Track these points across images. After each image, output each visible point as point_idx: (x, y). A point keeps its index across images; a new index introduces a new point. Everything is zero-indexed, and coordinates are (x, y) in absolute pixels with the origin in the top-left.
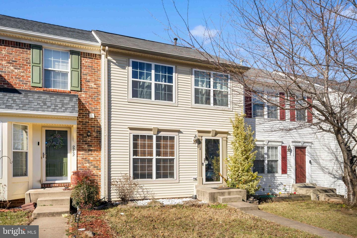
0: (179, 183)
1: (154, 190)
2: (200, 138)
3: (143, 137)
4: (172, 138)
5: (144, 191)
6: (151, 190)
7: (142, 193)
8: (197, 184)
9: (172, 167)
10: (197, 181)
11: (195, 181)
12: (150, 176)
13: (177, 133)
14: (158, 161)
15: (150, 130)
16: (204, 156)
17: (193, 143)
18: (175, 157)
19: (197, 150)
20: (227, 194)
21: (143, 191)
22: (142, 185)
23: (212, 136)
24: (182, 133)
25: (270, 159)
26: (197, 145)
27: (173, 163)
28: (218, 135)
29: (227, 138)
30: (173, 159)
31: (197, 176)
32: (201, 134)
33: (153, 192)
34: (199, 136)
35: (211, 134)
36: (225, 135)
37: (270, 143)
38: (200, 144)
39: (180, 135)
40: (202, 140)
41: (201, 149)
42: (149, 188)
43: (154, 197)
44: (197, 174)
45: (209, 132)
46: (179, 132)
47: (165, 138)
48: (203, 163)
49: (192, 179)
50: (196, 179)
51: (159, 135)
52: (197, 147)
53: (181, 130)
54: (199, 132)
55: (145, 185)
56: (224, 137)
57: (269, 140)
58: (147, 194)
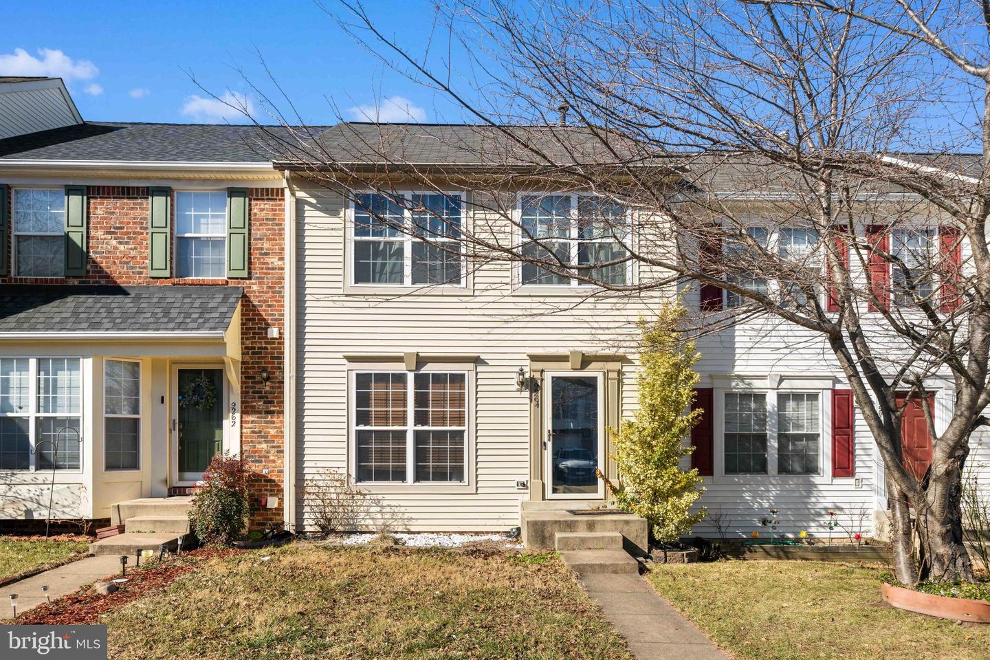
0: (476, 494)
1: (409, 509)
2: (537, 375)
3: (382, 378)
4: (458, 379)
5: (384, 510)
6: (402, 509)
7: (379, 516)
8: (527, 497)
9: (458, 455)
10: (526, 491)
11: (523, 491)
12: (400, 475)
13: (471, 366)
14: (420, 437)
15: (399, 359)
16: (548, 425)
17: (518, 391)
18: (465, 428)
19: (527, 407)
20: (583, 526)
21: (380, 512)
22: (380, 497)
23: (575, 369)
24: (486, 364)
26: (527, 394)
27: (462, 443)
28: (593, 365)
29: (620, 373)
30: (463, 432)
31: (527, 478)
32: (540, 365)
33: (406, 516)
34: (535, 371)
35: (569, 365)
36: (617, 366)
37: (785, 384)
38: (536, 391)
39: (480, 369)
40: (542, 380)
41: (539, 405)
42: (396, 503)
43: (408, 527)
44: (527, 471)
45: (563, 359)
46: (477, 361)
47: (439, 379)
48: (545, 444)
49: (514, 484)
50: (524, 485)
51: (421, 372)
52: (528, 401)
53: (482, 357)
54: (534, 358)
55: (387, 497)
56: (613, 371)
57: (783, 374)
58: (392, 519)
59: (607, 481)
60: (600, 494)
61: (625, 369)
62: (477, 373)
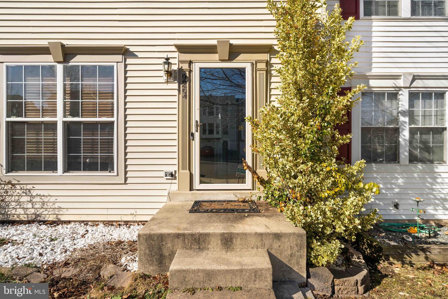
0: (125, 183)
1: (60, 199)
2: (185, 66)
3: (32, 70)
4: (107, 72)
5: (34, 200)
6: (53, 199)
7: (30, 205)
8: (174, 187)
9: (108, 145)
10: (174, 181)
11: (170, 181)
12: (51, 166)
13: (119, 58)
14: (69, 128)
15: (43, 51)
16: (196, 116)
17: (167, 82)
18: (114, 119)
19: (176, 99)
21: (30, 201)
22: (29, 187)
23: (223, 61)
24: (136, 57)
25: (420, 126)
26: (176, 86)
27: (112, 135)
28: (242, 57)
29: (268, 64)
30: (113, 123)
31: (177, 169)
32: (188, 57)
33: (56, 206)
34: (181, 62)
35: (216, 57)
36: (266, 57)
37: (418, 83)
38: (184, 82)
39: (129, 61)
40: (190, 71)
41: (187, 96)
42: (45, 193)
43: (59, 216)
44: (176, 162)
45: (210, 49)
46: (125, 52)
47: (89, 71)
48: (193, 135)
49: (163, 174)
50: (172, 175)
51: (70, 64)
52: (176, 92)
53: (132, 49)
54: (182, 49)
55: (37, 187)
56: (261, 61)
57: (415, 74)
58: (42, 208)
59: (254, 172)
60: (248, 184)
61: (273, 61)
62: (126, 66)
